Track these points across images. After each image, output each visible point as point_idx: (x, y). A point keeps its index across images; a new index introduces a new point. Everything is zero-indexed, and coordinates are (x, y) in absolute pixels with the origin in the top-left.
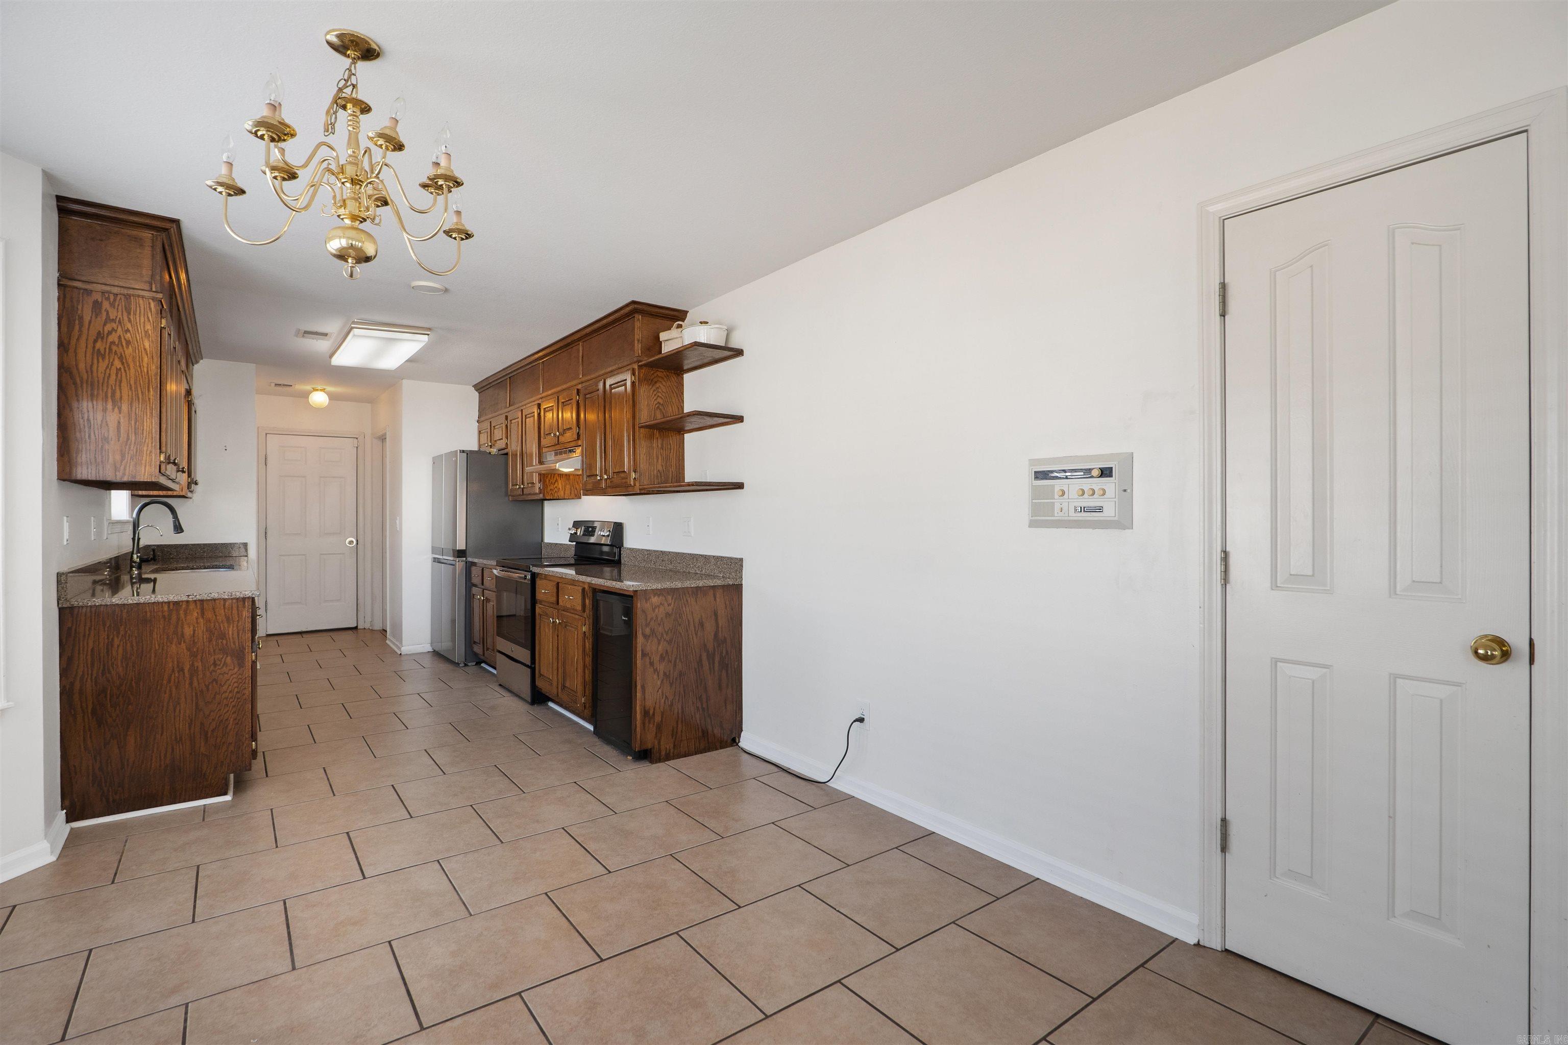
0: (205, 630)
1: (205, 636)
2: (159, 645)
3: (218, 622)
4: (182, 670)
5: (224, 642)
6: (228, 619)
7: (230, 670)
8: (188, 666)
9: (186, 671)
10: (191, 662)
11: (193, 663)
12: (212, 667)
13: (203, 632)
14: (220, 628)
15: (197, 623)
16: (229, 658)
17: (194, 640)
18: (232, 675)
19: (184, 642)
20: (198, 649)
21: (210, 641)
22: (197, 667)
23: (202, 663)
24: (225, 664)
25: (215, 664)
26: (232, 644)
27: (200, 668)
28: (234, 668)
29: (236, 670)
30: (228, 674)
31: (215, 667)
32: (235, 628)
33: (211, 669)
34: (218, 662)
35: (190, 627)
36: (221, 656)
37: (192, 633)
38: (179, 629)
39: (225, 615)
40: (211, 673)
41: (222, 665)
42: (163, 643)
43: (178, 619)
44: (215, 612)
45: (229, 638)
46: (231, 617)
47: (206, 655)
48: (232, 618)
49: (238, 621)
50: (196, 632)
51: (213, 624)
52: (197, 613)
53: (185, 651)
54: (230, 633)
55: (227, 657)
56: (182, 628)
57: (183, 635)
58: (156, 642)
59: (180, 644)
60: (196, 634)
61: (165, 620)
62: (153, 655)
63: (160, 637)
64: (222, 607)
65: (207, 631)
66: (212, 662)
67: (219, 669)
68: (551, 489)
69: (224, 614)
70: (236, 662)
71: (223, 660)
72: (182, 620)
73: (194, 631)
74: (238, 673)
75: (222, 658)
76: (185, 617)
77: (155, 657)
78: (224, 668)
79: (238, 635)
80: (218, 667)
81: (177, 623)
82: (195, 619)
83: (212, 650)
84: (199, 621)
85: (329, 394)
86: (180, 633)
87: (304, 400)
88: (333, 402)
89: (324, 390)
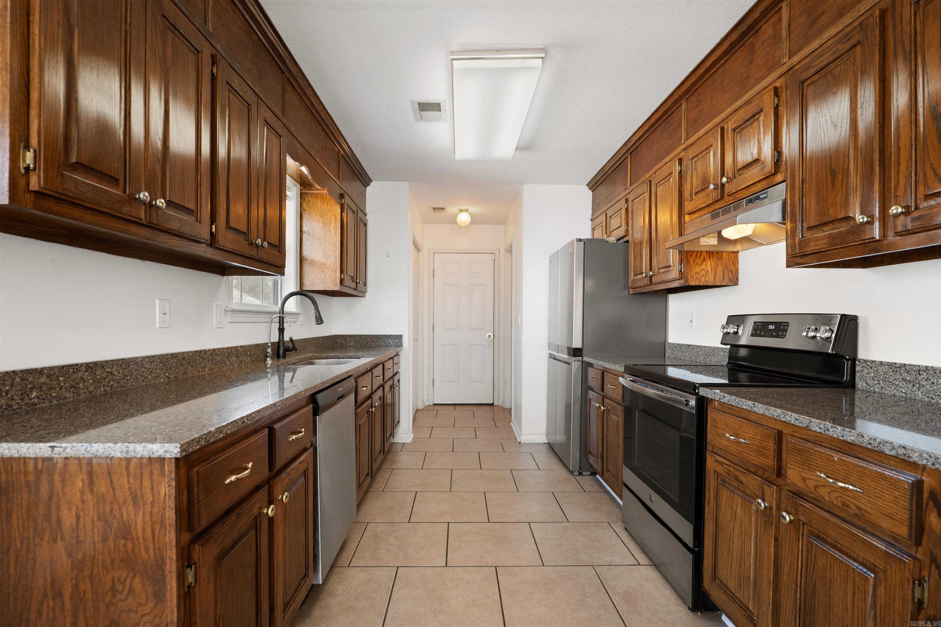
0: (96, 518)
1: (96, 530)
2: (22, 542)
3: (117, 502)
4: (59, 595)
5: (129, 546)
6: (135, 499)
7: (140, 604)
8: (70, 589)
9: (67, 597)
10: (74, 581)
11: (77, 583)
12: (110, 594)
13: (93, 521)
14: (122, 516)
15: (83, 502)
16: (137, 580)
17: (78, 537)
18: (143, 616)
19: (62, 539)
20: (85, 554)
21: (105, 539)
22: (85, 592)
23: (92, 585)
24: (131, 591)
25: (113, 588)
26: (142, 549)
27: (89, 595)
28: (147, 604)
29: (151, 605)
30: (136, 612)
31: (114, 596)
32: (147, 518)
33: (108, 599)
34: (120, 587)
35: (70, 509)
36: (125, 575)
37: (74, 521)
38: (54, 511)
39: (130, 488)
40: (107, 606)
41: (126, 592)
42: (28, 538)
43: (51, 489)
44: (112, 482)
45: (138, 539)
46: (139, 494)
47: (98, 570)
48: (142, 497)
49: (152, 502)
50: (82, 520)
51: (108, 507)
52: (82, 480)
53: (64, 557)
54: (140, 527)
55: (134, 576)
56: (59, 511)
57: (59, 522)
58: (17, 534)
59: (55, 542)
60: (81, 526)
61: (30, 491)
62: (12, 560)
63: (23, 524)
64: (125, 473)
65: (99, 519)
66: (108, 585)
67: (120, 600)
68: (696, 273)
69: (127, 486)
70: (150, 590)
71: (128, 583)
72: (58, 494)
73: (78, 517)
74: (153, 614)
75: (126, 579)
76: (63, 488)
77: (16, 563)
78: (130, 599)
79: (153, 533)
80: (119, 597)
81: (50, 498)
82: (78, 493)
83: (108, 561)
84: (85, 499)
85: (471, 216)
86: (54, 520)
87: (453, 220)
88: (475, 220)
89: (468, 210)
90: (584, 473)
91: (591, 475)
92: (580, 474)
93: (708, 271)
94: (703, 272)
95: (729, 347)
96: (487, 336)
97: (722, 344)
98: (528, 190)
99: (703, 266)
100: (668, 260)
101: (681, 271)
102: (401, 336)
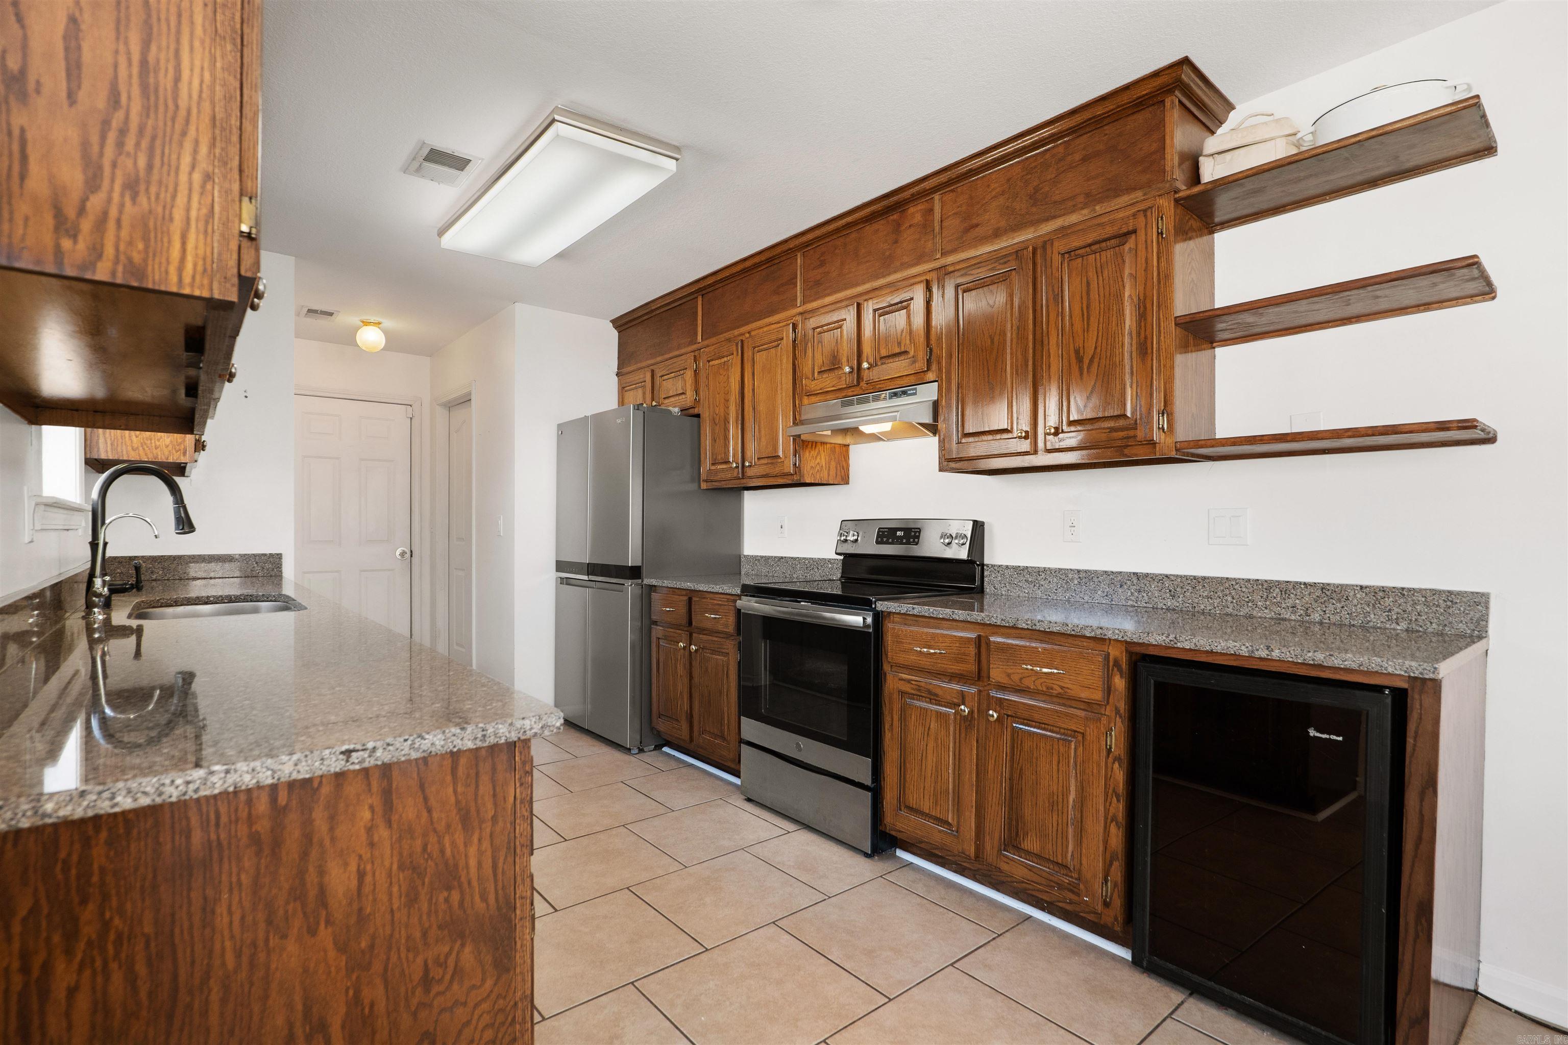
0: (395, 867)
1: (395, 889)
2: (238, 955)
3: (435, 830)
4: (322, 1027)
5: (455, 896)
6: (465, 820)
7: (474, 987)
8: (343, 1010)
9: (335, 1027)
10: (351, 992)
11: (357, 992)
12: (419, 991)
13: (390, 875)
14: (442, 851)
15: (372, 845)
16: (468, 949)
17: (360, 910)
18: (476, 1006)
19: (328, 922)
20: (373, 937)
21: (412, 899)
22: (372, 1005)
23: (386, 987)
24: (458, 972)
25: (427, 981)
26: (477, 898)
27: (381, 1006)
28: (483, 980)
29: (489, 983)
30: (465, 1004)
31: (427, 991)
32: (486, 844)
33: (414, 1002)
34: (436, 972)
35: (346, 864)
36: (446, 949)
37: (354, 883)
38: (312, 877)
39: (458, 802)
40: (415, 1015)
41: (448, 977)
42: (254, 944)
43: (308, 838)
44: (426, 799)
45: (469, 883)
46: (473, 809)
47: (399, 958)
48: (478, 811)
49: (494, 819)
50: (368, 879)
51: (419, 842)
52: (372, 808)
53: (332, 954)
54: (473, 863)
55: (463, 945)
56: (322, 872)
57: (322, 892)
58: (228, 944)
59: (313, 931)
60: (367, 889)
61: (258, 853)
62: (215, 997)
63: (243, 918)
64: (449, 778)
65: (401, 867)
66: (417, 975)
67: (439, 994)
69: (453, 800)
70: (488, 959)
71: (451, 960)
72: (321, 844)
73: (361, 875)
74: (493, 996)
75: (447, 955)
76: (331, 829)
77: (224, 1001)
78: (455, 986)
79: (495, 867)
80: (436, 989)
81: (305, 855)
82: (363, 831)
83: (418, 935)
84: (376, 838)
85: (386, 332)
86: (312, 893)
87: (349, 338)
88: (394, 343)
89: (379, 323)
90: (646, 749)
91: (655, 749)
92: (641, 751)
93: (822, 466)
94: (818, 468)
95: (842, 557)
96: (398, 553)
97: (837, 554)
98: (522, 312)
99: (818, 460)
100: (775, 448)
101: (796, 464)
102: (279, 556)
